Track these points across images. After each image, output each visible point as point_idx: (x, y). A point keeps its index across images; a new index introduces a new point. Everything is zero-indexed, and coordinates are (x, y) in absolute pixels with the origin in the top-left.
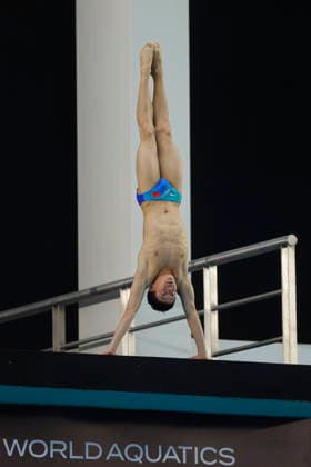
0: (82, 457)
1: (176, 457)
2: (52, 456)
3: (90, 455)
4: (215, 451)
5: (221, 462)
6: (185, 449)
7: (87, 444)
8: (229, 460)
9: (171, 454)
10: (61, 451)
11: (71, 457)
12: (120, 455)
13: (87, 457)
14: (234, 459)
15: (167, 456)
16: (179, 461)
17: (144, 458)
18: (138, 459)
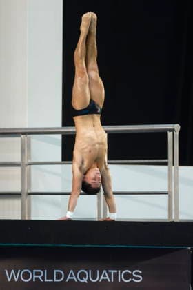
0: (52, 280)
1: (107, 278)
2: (34, 280)
3: (57, 279)
4: (130, 272)
5: (134, 280)
6: (112, 272)
7: (55, 271)
8: (138, 279)
9: (105, 276)
10: (40, 277)
11: (46, 280)
12: (74, 278)
13: (55, 280)
14: (141, 278)
15: (102, 278)
16: (109, 280)
17: (89, 280)
18: (85, 280)
